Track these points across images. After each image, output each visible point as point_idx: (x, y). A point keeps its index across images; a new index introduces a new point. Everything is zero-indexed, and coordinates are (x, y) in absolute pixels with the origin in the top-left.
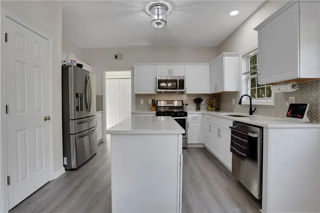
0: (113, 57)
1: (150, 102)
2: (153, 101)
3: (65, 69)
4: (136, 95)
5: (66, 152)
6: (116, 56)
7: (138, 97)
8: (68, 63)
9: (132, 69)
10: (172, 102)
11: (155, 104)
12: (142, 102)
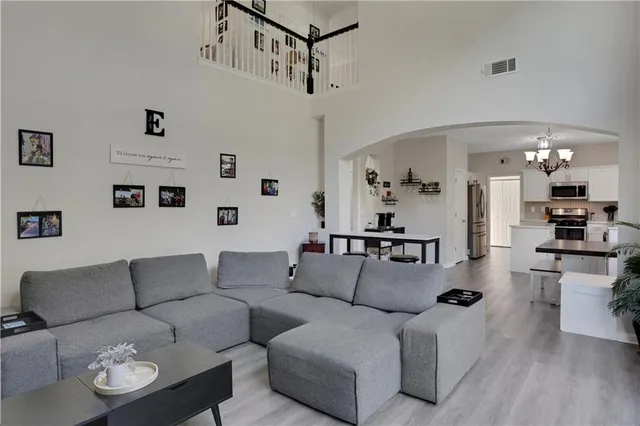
0: (498, 162)
1: (543, 209)
2: (547, 209)
3: (470, 188)
4: (526, 202)
5: (470, 246)
6: (503, 161)
7: (527, 205)
8: (471, 183)
9: (521, 174)
10: (571, 210)
11: (549, 212)
12: (533, 209)
